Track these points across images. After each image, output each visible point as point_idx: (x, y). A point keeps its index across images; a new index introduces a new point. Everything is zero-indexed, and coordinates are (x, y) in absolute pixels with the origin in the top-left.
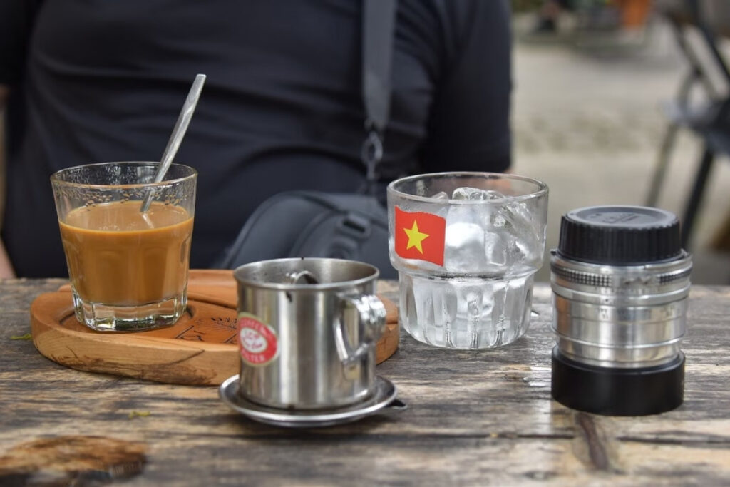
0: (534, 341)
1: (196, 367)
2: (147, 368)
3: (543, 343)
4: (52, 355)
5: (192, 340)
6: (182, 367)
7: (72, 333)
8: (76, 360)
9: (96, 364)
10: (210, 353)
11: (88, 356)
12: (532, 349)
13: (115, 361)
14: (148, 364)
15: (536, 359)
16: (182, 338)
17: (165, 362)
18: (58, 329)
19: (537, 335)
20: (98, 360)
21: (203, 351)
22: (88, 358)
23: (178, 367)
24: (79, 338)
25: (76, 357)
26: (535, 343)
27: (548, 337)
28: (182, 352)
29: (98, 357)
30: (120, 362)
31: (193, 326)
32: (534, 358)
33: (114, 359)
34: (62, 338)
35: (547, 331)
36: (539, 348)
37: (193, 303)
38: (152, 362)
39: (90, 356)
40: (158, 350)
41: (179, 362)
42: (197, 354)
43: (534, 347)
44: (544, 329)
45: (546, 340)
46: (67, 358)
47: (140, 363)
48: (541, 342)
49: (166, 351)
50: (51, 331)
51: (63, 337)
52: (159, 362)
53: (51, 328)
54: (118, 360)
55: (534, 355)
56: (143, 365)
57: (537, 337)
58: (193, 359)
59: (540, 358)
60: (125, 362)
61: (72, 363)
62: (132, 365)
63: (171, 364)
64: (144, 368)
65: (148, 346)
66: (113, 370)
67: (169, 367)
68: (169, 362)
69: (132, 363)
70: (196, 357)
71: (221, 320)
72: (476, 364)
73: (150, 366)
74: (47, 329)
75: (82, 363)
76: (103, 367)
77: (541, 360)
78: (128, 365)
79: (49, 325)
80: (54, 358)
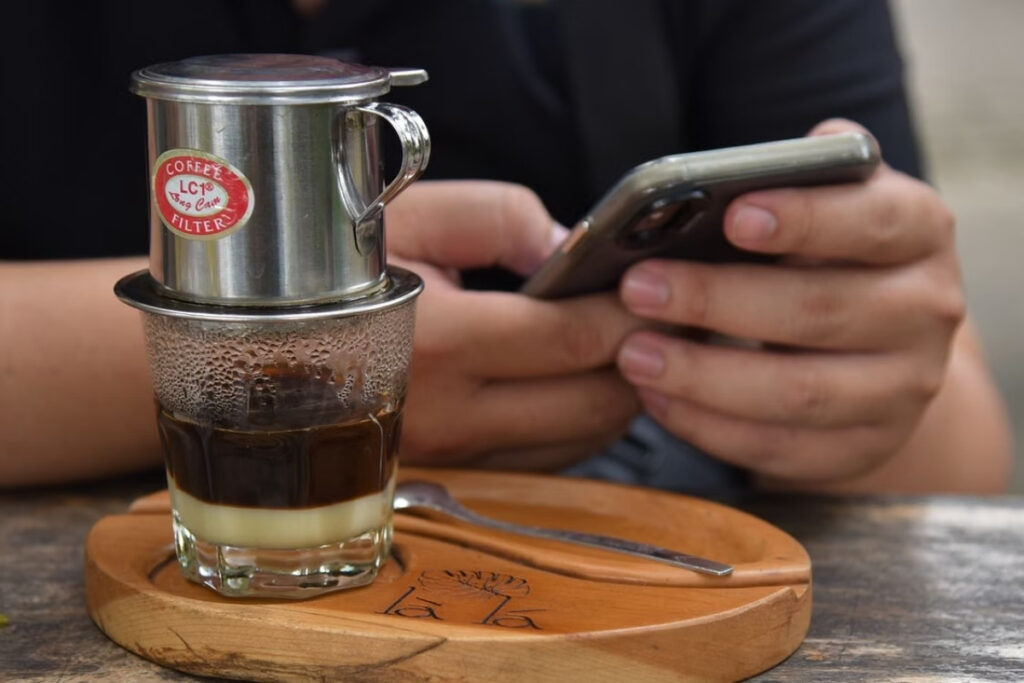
0: (958, 626)
1: (429, 671)
2: (332, 673)
3: (976, 629)
4: (137, 644)
5: (418, 617)
6: (402, 671)
7: (182, 602)
8: (189, 654)
9: (229, 663)
10: (457, 645)
11: (212, 647)
12: (952, 643)
13: (269, 659)
14: (336, 664)
15: (962, 665)
16: (398, 613)
17: (370, 662)
18: (151, 594)
19: (964, 611)
20: (233, 656)
21: (444, 641)
22: (213, 651)
23: (394, 670)
24: (196, 612)
25: (189, 649)
26: (959, 630)
27: (986, 616)
28: (402, 643)
29: (234, 650)
30: (278, 660)
31: (413, 589)
32: (956, 661)
33: (266, 654)
34: (160, 612)
35: (982, 603)
36: (967, 642)
37: (404, 539)
38: (343, 662)
39: (216, 648)
40: (355, 637)
41: (395, 662)
42: (433, 646)
43: (957, 638)
44: (978, 599)
45: (980, 624)
46: (169, 649)
47: (319, 663)
48: (970, 627)
49: (372, 641)
50: (137, 596)
51: (163, 608)
52: (356, 661)
53: (136, 592)
54: (274, 655)
55: (957, 656)
56: (323, 667)
57: (964, 616)
58: (423, 655)
59: (969, 662)
60: (287, 661)
61: (179, 660)
62: (303, 667)
63: (381, 665)
64: (326, 673)
65: (334, 631)
66: (264, 675)
67: (376, 671)
68: (376, 661)
69: (302, 662)
70: (430, 652)
71: (464, 574)
72: (841, 673)
73: (338, 669)
74: (126, 592)
75: (200, 661)
76: (245, 668)
77: (971, 667)
78: (293, 666)
79: (132, 585)
80: (141, 649)
